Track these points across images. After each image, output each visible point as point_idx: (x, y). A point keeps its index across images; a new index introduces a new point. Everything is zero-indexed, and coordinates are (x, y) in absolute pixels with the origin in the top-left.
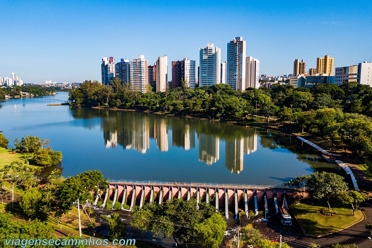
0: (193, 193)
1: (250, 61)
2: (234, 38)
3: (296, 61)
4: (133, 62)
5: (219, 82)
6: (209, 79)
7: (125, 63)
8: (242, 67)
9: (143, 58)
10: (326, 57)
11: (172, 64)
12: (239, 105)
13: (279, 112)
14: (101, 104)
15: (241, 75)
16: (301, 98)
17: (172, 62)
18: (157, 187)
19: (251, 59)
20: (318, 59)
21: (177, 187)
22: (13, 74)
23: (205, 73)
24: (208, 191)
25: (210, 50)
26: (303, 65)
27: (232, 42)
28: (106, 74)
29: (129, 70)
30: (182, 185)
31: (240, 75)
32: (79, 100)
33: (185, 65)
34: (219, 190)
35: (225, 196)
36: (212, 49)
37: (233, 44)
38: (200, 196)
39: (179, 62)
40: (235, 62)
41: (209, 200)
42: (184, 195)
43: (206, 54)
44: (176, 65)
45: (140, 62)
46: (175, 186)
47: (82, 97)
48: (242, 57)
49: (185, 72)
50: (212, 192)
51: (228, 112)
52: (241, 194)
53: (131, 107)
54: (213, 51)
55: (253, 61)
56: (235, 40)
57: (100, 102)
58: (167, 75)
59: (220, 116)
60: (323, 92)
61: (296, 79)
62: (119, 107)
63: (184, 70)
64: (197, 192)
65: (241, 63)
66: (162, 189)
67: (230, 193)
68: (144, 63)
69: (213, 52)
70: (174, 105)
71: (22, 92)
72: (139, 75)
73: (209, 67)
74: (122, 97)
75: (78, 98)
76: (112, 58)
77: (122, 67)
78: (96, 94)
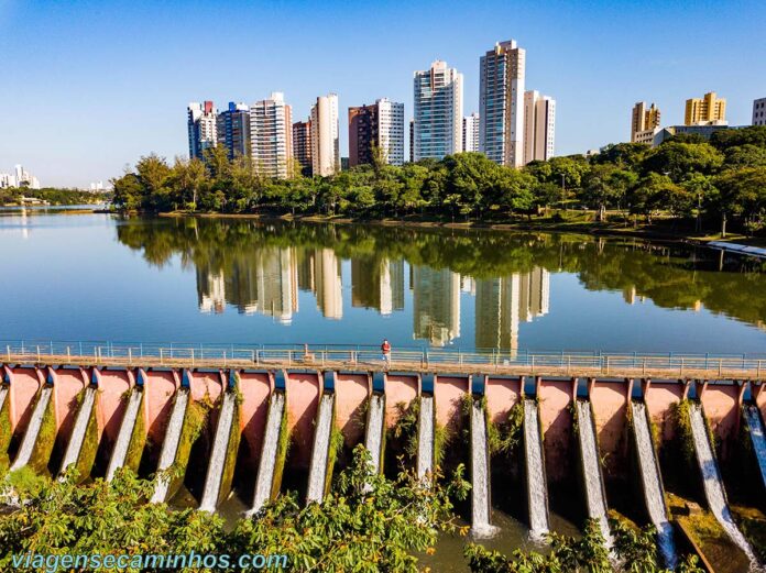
0: (400, 406)
1: (535, 100)
2: (497, 44)
3: (639, 106)
4: (258, 109)
5: (461, 151)
6: (437, 145)
7: (238, 111)
8: (515, 114)
9: (279, 98)
10: (707, 98)
11: (350, 114)
12: (521, 180)
13: (636, 187)
14: (180, 208)
15: (514, 133)
16: (688, 157)
17: (350, 109)
18: (208, 379)
19: (536, 95)
20: (689, 103)
21: (313, 377)
22: (19, 167)
23: (428, 132)
24: (479, 394)
25: (437, 75)
26: (654, 117)
27: (492, 53)
28: (198, 143)
29: (249, 126)
30: (338, 364)
31: (512, 132)
32: (131, 198)
33: (380, 113)
34: (544, 392)
35: (576, 421)
36: (442, 75)
37: (493, 59)
38: (434, 420)
39: (364, 108)
40: (498, 101)
41: (489, 446)
42: (352, 416)
43: (429, 85)
44: (358, 116)
45: (274, 108)
46: (302, 368)
47: (140, 192)
48: (515, 89)
49: (380, 130)
50: (499, 399)
51: (490, 205)
52: (666, 408)
53: (248, 210)
54: (445, 77)
55: (542, 101)
56: (499, 48)
57: (179, 200)
58: (337, 142)
59: (471, 215)
60: (747, 142)
61: (649, 137)
62: (220, 211)
63: (376, 127)
64: (417, 401)
65: (513, 104)
66: (230, 389)
67: (606, 402)
68: (283, 109)
69: (447, 81)
70: (351, 197)
71: (24, 198)
72: (272, 139)
73: (436, 117)
74: (228, 188)
75: (128, 195)
76: (211, 103)
77: (232, 122)
78: (170, 184)
